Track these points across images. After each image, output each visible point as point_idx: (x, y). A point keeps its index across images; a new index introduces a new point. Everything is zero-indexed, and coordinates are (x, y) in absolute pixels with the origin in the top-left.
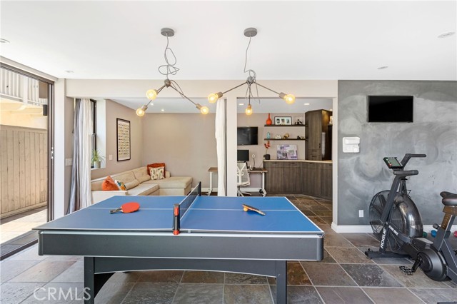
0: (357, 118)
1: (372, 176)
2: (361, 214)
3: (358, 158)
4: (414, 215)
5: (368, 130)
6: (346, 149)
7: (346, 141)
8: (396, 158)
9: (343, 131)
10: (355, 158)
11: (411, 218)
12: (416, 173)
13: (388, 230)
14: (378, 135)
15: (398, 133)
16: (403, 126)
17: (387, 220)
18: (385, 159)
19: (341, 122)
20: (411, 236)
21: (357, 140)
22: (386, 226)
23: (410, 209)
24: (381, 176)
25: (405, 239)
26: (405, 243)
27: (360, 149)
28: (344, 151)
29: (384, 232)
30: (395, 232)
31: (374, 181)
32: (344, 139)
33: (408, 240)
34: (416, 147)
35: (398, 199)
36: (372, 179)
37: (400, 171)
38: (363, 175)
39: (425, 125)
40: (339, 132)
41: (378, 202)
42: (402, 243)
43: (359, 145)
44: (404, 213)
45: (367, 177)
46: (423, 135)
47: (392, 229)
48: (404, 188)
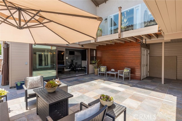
0: (68, 54)
2: (68, 68)
3: (68, 60)
6: (66, 59)
7: (66, 57)
8: (72, 59)
14: (70, 57)
16: (73, 55)
19: (66, 55)
21: (68, 57)
24: (71, 62)
34: (74, 58)
36: (70, 63)
37: (72, 61)
38: (68, 62)
39: (76, 55)
48: (73, 63)
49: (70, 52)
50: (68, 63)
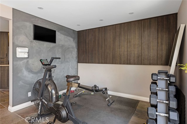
0: (27, 36)
1: (36, 71)
2: (30, 94)
3: (28, 61)
4: (54, 90)
5: (34, 45)
6: (19, 55)
7: (19, 50)
8: (47, 59)
9: (16, 43)
10: (25, 61)
11: (54, 92)
12: (55, 67)
13: (42, 102)
14: (40, 48)
15: (50, 48)
16: (51, 45)
17: (42, 96)
18: (41, 60)
19: (15, 37)
20: (53, 102)
21: (26, 50)
22: (41, 100)
23: (53, 87)
24: (39, 72)
25: (51, 105)
26: (50, 107)
27: (28, 55)
28: (18, 56)
29: (40, 104)
30: (46, 102)
31: (37, 74)
32: (17, 48)
33: (52, 105)
34: (57, 55)
35: (47, 82)
36: (36, 73)
37: (48, 67)
38: (30, 71)
39: (61, 45)
40: (13, 43)
41: (37, 86)
42: (49, 108)
43: (28, 52)
44: (50, 90)
45: (33, 72)
46: (60, 50)
47: (44, 101)
48: (50, 76)
49: (37, 29)
50: (25, 73)
